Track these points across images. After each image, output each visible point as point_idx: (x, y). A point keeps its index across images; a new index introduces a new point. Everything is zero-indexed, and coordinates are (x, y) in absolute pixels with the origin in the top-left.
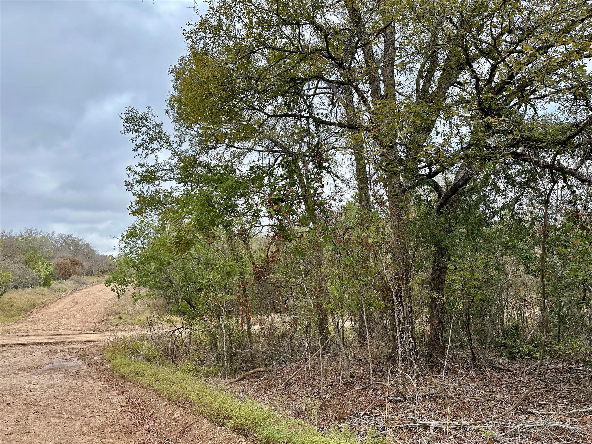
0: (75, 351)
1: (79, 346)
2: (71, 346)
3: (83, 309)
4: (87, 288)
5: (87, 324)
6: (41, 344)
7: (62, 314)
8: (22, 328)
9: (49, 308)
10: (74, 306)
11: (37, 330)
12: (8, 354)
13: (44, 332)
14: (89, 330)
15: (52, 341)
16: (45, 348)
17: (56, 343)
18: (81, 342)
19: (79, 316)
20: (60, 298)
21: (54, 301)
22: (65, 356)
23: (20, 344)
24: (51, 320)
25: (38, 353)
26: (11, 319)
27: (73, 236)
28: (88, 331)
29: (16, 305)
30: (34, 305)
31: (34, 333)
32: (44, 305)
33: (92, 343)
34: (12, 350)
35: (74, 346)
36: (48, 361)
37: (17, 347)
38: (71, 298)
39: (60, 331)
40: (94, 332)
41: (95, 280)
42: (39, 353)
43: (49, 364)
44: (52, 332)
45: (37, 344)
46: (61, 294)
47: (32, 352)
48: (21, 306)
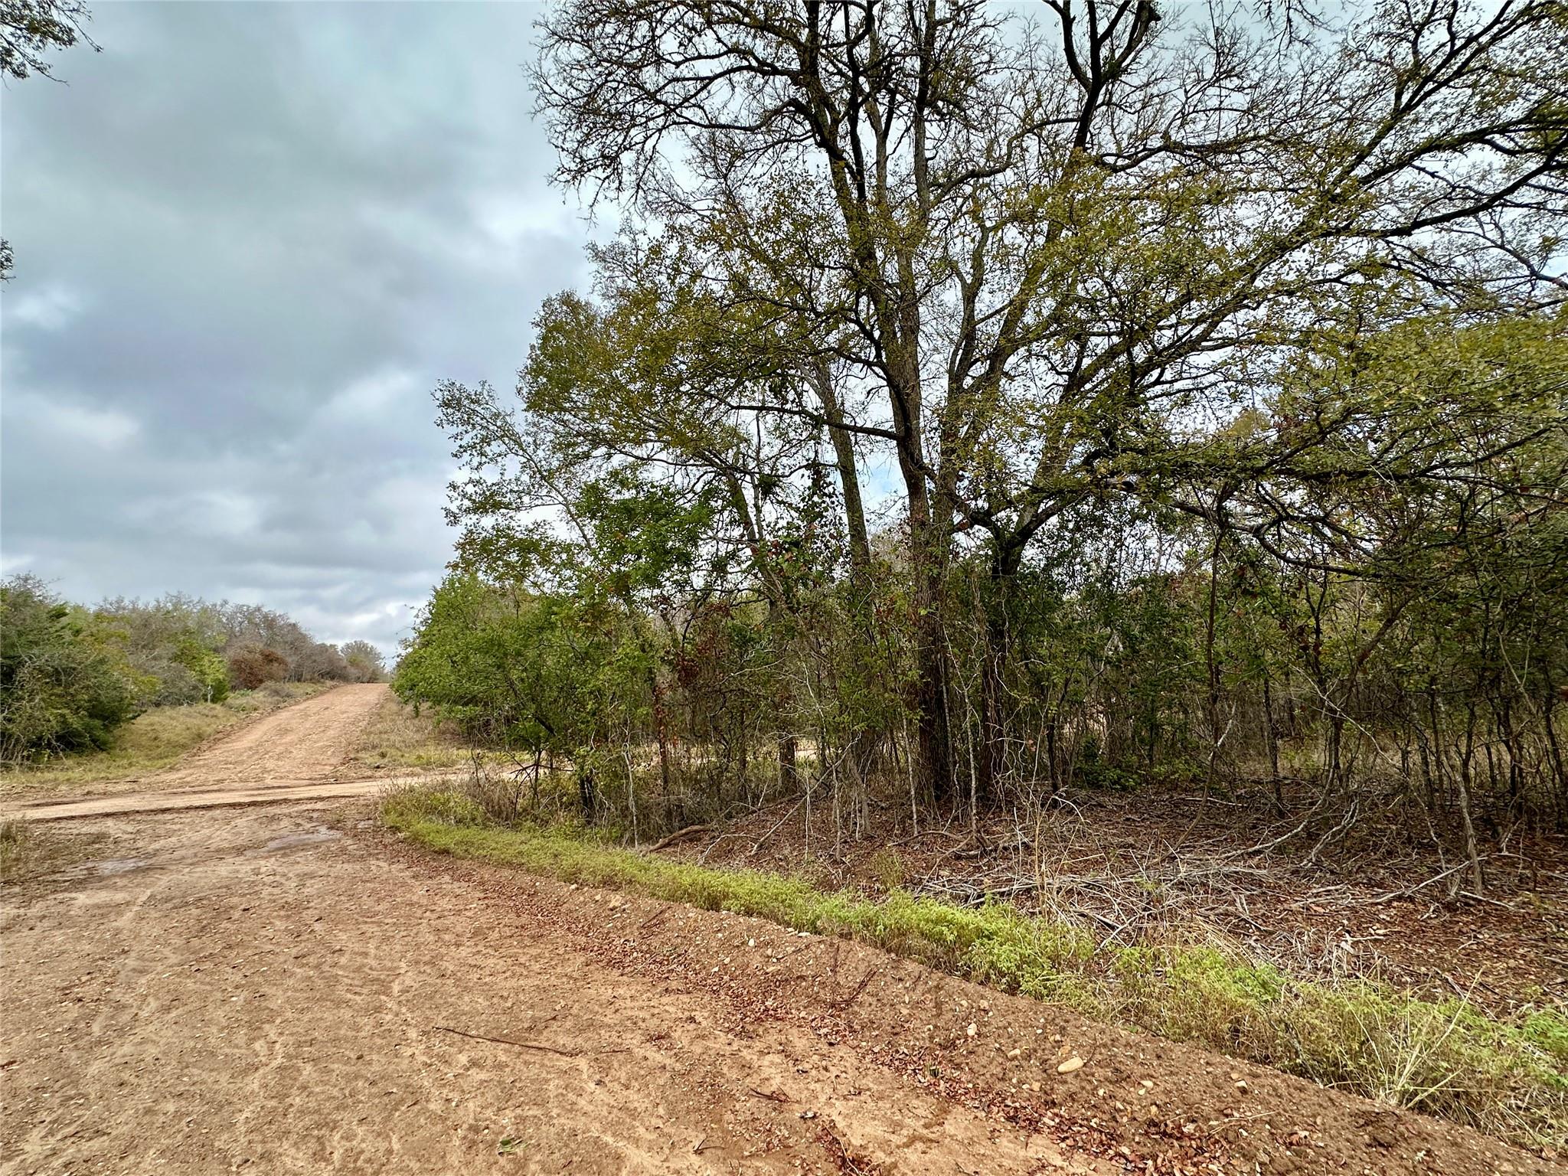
0: (315, 815)
1: (319, 805)
2: (304, 807)
3: (301, 741)
4: (297, 703)
5: (318, 768)
6: (241, 805)
7: (261, 750)
8: (188, 779)
9: (233, 741)
10: (281, 736)
11: (222, 781)
12: (179, 826)
13: (237, 785)
14: (326, 777)
15: (260, 799)
16: (253, 813)
17: (272, 803)
18: (321, 799)
19: (299, 754)
20: (249, 724)
21: (241, 729)
22: (299, 825)
23: (197, 808)
24: (242, 762)
25: (241, 822)
26: (161, 763)
27: (265, 610)
28: (324, 780)
29: (165, 736)
30: (200, 737)
31: (215, 787)
32: (220, 736)
33: (343, 801)
34: (187, 817)
35: (309, 807)
36: (268, 834)
37: (192, 813)
38: (271, 722)
39: (269, 782)
40: (337, 781)
41: (309, 690)
42: (244, 825)
43: (272, 839)
44: (252, 785)
45: (233, 806)
46: (249, 716)
47: (228, 821)
48: (174, 738)
